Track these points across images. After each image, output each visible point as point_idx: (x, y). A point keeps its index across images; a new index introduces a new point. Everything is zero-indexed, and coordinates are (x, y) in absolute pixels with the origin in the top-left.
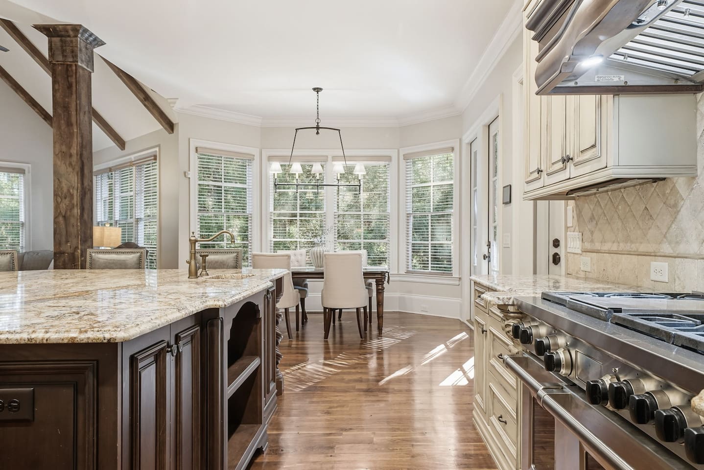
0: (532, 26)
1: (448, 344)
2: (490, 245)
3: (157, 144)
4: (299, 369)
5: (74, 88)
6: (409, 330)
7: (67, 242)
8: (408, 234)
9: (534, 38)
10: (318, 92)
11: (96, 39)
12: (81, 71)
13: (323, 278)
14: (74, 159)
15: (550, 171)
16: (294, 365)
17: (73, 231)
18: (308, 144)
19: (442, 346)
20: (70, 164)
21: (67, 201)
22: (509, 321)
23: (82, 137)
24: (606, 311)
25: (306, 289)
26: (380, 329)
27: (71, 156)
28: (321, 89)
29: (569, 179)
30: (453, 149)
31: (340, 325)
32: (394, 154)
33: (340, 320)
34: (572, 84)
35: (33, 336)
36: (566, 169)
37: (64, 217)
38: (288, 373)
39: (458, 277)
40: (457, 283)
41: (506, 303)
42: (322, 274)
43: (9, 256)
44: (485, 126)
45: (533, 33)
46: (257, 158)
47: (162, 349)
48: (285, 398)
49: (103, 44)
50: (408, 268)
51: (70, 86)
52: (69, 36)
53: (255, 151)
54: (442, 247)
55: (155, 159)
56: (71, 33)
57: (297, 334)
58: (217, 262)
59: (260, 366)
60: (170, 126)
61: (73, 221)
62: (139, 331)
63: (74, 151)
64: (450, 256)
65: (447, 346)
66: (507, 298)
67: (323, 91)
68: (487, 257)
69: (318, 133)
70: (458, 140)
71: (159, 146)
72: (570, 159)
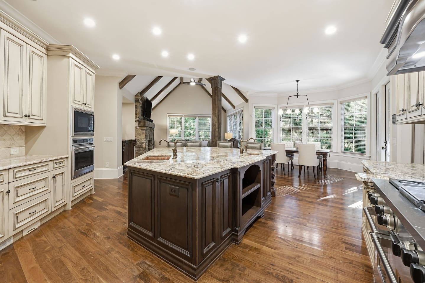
0: (383, 42)
1: (359, 187)
2: (386, 142)
3: (243, 106)
4: (285, 188)
5: (217, 94)
6: (340, 178)
7: (215, 138)
8: (342, 135)
9: (386, 47)
10: (297, 82)
11: (223, 78)
12: (219, 89)
13: (298, 153)
14: (217, 115)
15: (410, 110)
16: (283, 186)
17: (216, 135)
18: (294, 101)
19: (356, 188)
20: (216, 116)
21: (214, 127)
22: (369, 190)
23: (219, 108)
24: (417, 201)
25: (293, 156)
26: (325, 175)
27: (216, 114)
28: (299, 81)
29: (421, 115)
30: (366, 97)
31: (308, 172)
32: (335, 102)
33: (308, 169)
34: (413, 67)
35: (178, 174)
36: (419, 110)
37: (214, 131)
38: (280, 189)
39: (369, 156)
40: (369, 158)
41: (367, 181)
42: (298, 152)
43: (199, 143)
44: (383, 85)
45: (384, 45)
46: (276, 107)
47: (215, 181)
48: (276, 198)
49: (225, 79)
50: (342, 150)
51: (216, 94)
52: (216, 79)
53: (275, 106)
54: (360, 142)
55: (243, 111)
56: (216, 78)
57: (288, 173)
58: (254, 147)
59: (260, 187)
60: (246, 100)
61: (216, 132)
62: (202, 176)
63: (216, 112)
64: (365, 146)
65: (358, 188)
66: (367, 179)
67: (300, 81)
68: (385, 148)
69: (297, 97)
70: (370, 93)
71: (244, 107)
72: (420, 105)
